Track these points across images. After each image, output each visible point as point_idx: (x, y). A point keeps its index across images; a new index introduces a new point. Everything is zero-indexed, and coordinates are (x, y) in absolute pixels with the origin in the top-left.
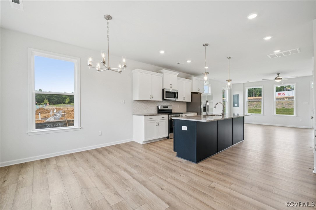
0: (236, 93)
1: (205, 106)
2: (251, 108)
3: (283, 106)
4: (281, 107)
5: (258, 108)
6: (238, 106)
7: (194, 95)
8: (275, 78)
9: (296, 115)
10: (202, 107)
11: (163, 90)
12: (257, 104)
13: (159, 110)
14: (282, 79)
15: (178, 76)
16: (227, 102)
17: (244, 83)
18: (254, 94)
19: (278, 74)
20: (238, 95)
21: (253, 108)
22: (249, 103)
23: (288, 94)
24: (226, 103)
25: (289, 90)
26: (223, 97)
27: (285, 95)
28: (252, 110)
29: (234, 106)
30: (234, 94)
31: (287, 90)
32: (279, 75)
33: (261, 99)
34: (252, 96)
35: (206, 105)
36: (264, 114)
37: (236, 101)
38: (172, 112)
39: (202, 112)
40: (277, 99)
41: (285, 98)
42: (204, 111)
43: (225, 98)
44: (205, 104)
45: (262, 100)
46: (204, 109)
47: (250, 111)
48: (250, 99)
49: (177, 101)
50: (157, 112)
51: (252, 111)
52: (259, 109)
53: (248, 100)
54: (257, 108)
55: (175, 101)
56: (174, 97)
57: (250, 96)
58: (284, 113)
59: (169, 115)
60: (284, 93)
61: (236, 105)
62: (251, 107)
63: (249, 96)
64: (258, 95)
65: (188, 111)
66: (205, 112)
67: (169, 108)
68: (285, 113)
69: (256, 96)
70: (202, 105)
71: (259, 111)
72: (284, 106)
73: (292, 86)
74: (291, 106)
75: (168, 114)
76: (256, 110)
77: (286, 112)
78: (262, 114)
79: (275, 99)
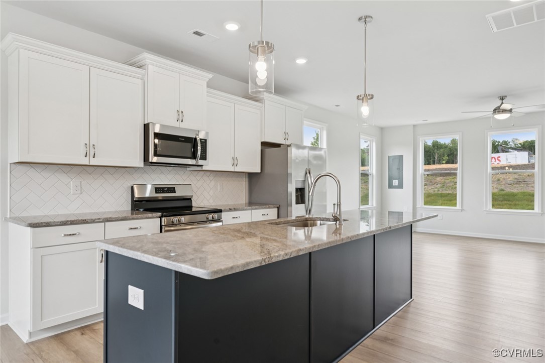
0: (397, 153)
1: (300, 186)
2: (432, 192)
3: (500, 187)
4: (496, 188)
5: (447, 192)
6: (400, 186)
7: (269, 151)
8: (495, 110)
9: (540, 212)
10: (292, 189)
11: (146, 127)
12: (445, 183)
13: (136, 201)
14: (511, 111)
15: (209, 85)
16: (372, 174)
17: (414, 126)
18: (436, 158)
19: (502, 99)
20: (401, 157)
21: (436, 192)
22: (426, 180)
23: (507, 159)
24: (370, 177)
25: (508, 152)
26: (363, 164)
27: (500, 161)
28: (433, 195)
29: (391, 186)
30: (390, 155)
31: (503, 151)
32: (504, 101)
33: (456, 169)
34: (432, 163)
35: (304, 181)
36: (464, 208)
37: (395, 173)
38: (191, 207)
39: (291, 206)
40: (493, 169)
41: (507, 168)
42: (297, 203)
43: (368, 165)
44: (303, 179)
45: (459, 172)
46: (297, 196)
47: (430, 199)
48: (428, 170)
49: (204, 168)
50: (130, 208)
51: (432, 197)
52: (449, 194)
53: (425, 170)
54: (444, 192)
55: (199, 168)
56: (190, 155)
57: (429, 164)
58: (503, 202)
59: (161, 218)
60: (499, 157)
61: (396, 183)
62: (431, 189)
63: (427, 163)
64: (444, 162)
65: (252, 203)
66: (302, 206)
67: (179, 193)
68: (506, 202)
69: (440, 162)
70: (291, 183)
71: (449, 199)
72: (503, 187)
73: (511, 143)
74: (518, 185)
75: (159, 214)
76: (442, 196)
77: (509, 201)
78: (458, 206)
79: (489, 170)
